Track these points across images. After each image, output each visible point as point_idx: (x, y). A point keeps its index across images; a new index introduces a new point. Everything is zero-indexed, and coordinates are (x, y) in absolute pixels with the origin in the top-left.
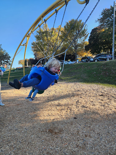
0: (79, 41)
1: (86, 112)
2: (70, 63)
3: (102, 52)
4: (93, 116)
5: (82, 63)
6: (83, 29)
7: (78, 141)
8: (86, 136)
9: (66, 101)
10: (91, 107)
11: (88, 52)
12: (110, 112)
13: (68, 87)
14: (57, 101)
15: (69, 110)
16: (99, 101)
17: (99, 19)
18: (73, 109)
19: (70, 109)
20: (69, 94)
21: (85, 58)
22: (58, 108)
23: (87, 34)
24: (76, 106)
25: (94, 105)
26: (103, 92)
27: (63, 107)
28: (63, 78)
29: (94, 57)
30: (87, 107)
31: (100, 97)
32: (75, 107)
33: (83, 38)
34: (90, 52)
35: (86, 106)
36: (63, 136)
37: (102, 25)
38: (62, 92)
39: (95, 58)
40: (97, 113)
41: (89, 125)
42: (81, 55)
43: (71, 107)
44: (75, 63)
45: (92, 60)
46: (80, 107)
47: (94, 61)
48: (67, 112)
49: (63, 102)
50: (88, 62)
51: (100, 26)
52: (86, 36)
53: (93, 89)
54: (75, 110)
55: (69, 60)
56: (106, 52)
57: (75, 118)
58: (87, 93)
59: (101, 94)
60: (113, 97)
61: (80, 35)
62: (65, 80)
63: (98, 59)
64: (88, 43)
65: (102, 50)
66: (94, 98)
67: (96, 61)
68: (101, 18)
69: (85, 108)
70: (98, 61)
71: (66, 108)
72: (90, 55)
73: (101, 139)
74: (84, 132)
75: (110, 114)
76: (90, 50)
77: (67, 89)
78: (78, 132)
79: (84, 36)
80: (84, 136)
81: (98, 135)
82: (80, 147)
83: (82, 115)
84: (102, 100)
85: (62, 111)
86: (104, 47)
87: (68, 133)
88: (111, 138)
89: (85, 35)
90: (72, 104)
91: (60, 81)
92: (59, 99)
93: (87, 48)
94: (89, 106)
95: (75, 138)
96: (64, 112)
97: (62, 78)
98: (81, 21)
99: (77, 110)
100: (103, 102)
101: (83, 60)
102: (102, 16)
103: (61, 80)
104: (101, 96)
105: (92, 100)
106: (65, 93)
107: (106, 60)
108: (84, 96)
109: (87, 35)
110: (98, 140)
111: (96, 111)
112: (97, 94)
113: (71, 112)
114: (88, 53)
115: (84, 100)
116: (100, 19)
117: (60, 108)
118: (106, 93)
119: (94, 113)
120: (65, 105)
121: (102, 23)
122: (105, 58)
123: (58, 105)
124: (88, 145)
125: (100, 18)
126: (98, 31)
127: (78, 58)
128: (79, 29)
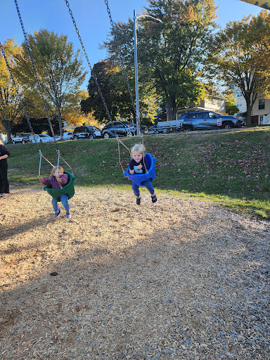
0: (66, 88)
1: (80, 255)
2: (48, 139)
3: (118, 118)
4: (95, 259)
5: (76, 140)
6: (72, 59)
7: (58, 327)
8: (78, 310)
9: (32, 236)
10: (93, 239)
11: (90, 115)
12: (130, 242)
13: (39, 201)
14: (7, 242)
15: (39, 258)
16: (111, 223)
17: (106, 44)
18: (49, 253)
19: (42, 256)
20: (41, 217)
21: (83, 129)
22: (8, 258)
23: (83, 72)
24: (59, 244)
25: (99, 234)
26: (118, 202)
27: (24, 253)
28: (27, 179)
29: (102, 127)
30: (83, 243)
31: (114, 216)
32: (56, 247)
33: (74, 81)
34: (93, 115)
35: (82, 241)
36: (18, 329)
37: (113, 58)
38: (23, 216)
39: (103, 129)
40: (106, 251)
41: (85, 283)
42: (73, 122)
43: (44, 249)
44: (59, 139)
45: (98, 133)
46: (67, 246)
47: (102, 136)
48: (33, 263)
49: (23, 239)
50: (90, 140)
51: (111, 59)
52: (81, 78)
53: (99, 199)
54: (55, 253)
55: (44, 133)
56: (125, 117)
57: (54, 274)
58: (86, 209)
59: (114, 207)
60: (137, 211)
61: (66, 72)
62: (33, 184)
63: (111, 133)
64: (87, 96)
65: (118, 114)
66: (101, 219)
67: (107, 136)
68: (112, 43)
69: (79, 246)
70: (110, 136)
71: (32, 253)
72: (93, 123)
73: (110, 307)
74: (75, 300)
75: (130, 248)
76: (93, 112)
77: (38, 204)
78: (60, 305)
79: (76, 76)
80: (73, 310)
81: (105, 299)
82: (62, 340)
83: (69, 262)
84: (117, 221)
85: (21, 263)
86: (121, 106)
87: (33, 316)
88: (130, 296)
89: (78, 75)
90: (49, 242)
91: (19, 186)
92: (12, 234)
93: (86, 107)
94: (88, 239)
95: (50, 323)
96: (25, 265)
97: (25, 178)
98: (66, 38)
99: (60, 252)
100: (117, 224)
101: (79, 134)
102: (112, 38)
103: (22, 184)
104: (114, 211)
105: (95, 224)
106: (31, 218)
107: (125, 134)
108: (79, 216)
109: (84, 76)
110: (105, 310)
111: (103, 246)
112: (108, 210)
113: (44, 261)
114: (90, 119)
115: (78, 226)
116: (109, 44)
117: (14, 258)
118: (124, 204)
119: (98, 252)
120: (29, 247)
121: (114, 54)
122: (123, 130)
123: (7, 252)
124: (82, 330)
125: (109, 42)
126: (106, 71)
127: (65, 129)
128: (61, 56)
